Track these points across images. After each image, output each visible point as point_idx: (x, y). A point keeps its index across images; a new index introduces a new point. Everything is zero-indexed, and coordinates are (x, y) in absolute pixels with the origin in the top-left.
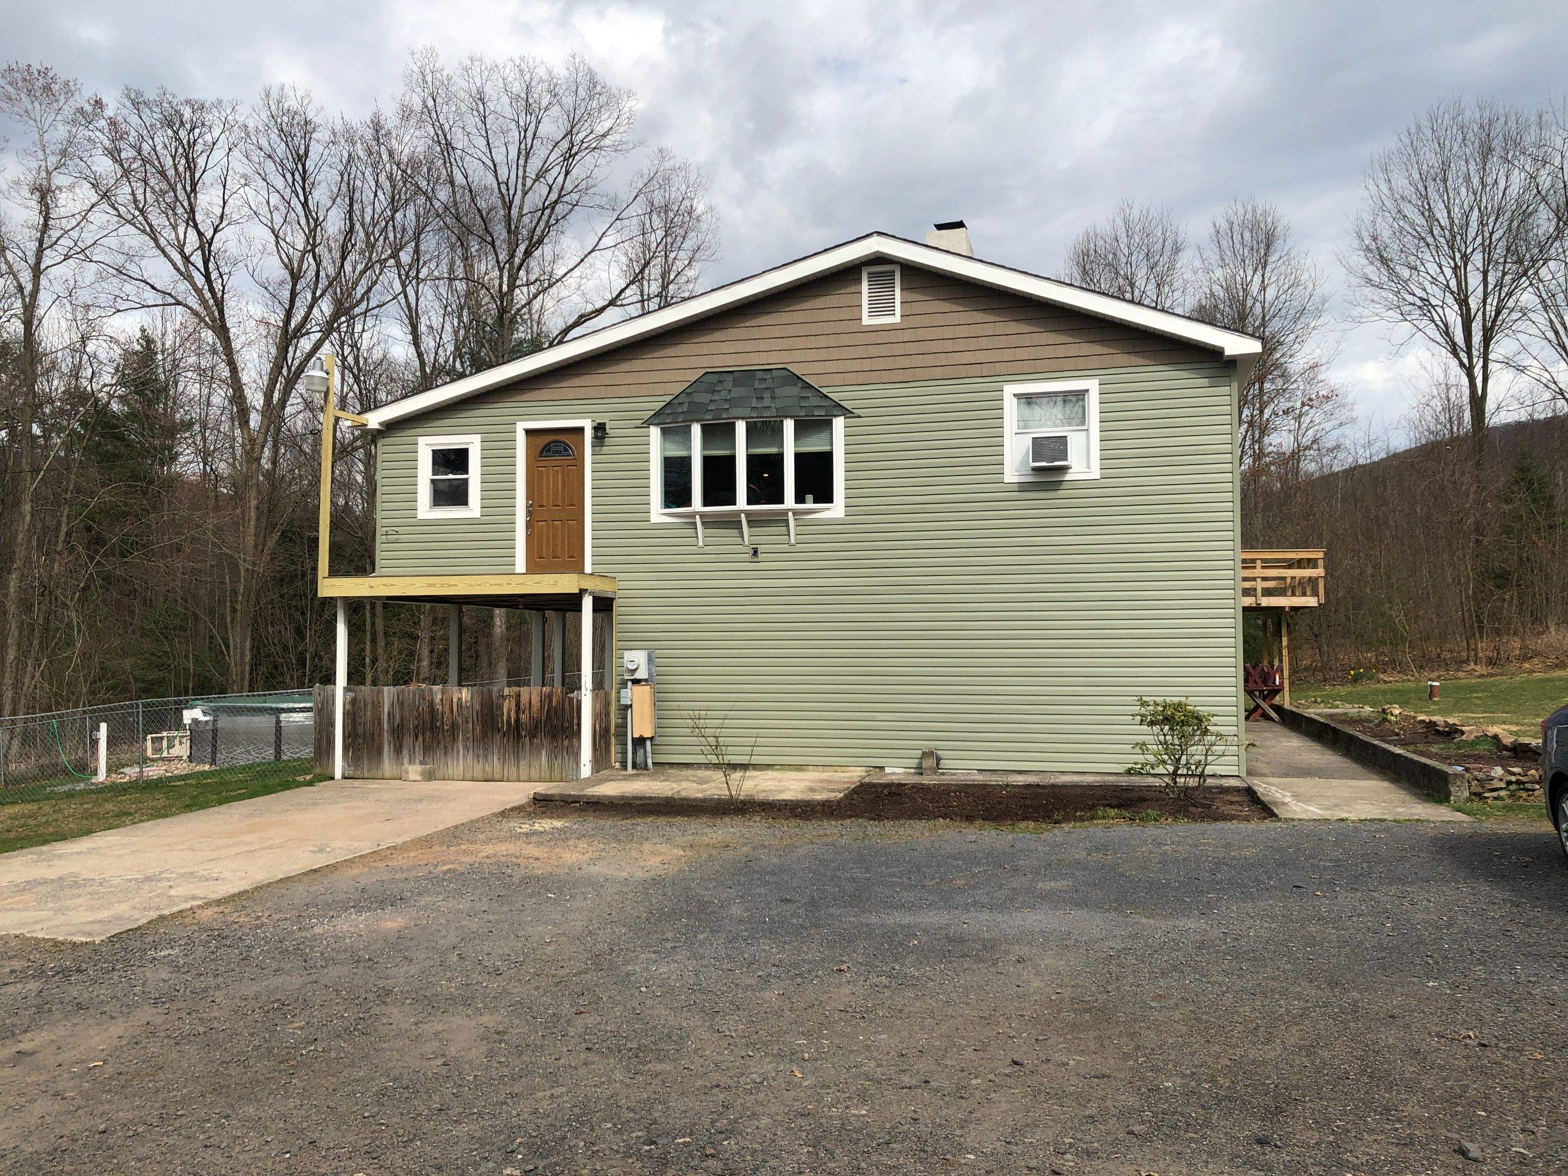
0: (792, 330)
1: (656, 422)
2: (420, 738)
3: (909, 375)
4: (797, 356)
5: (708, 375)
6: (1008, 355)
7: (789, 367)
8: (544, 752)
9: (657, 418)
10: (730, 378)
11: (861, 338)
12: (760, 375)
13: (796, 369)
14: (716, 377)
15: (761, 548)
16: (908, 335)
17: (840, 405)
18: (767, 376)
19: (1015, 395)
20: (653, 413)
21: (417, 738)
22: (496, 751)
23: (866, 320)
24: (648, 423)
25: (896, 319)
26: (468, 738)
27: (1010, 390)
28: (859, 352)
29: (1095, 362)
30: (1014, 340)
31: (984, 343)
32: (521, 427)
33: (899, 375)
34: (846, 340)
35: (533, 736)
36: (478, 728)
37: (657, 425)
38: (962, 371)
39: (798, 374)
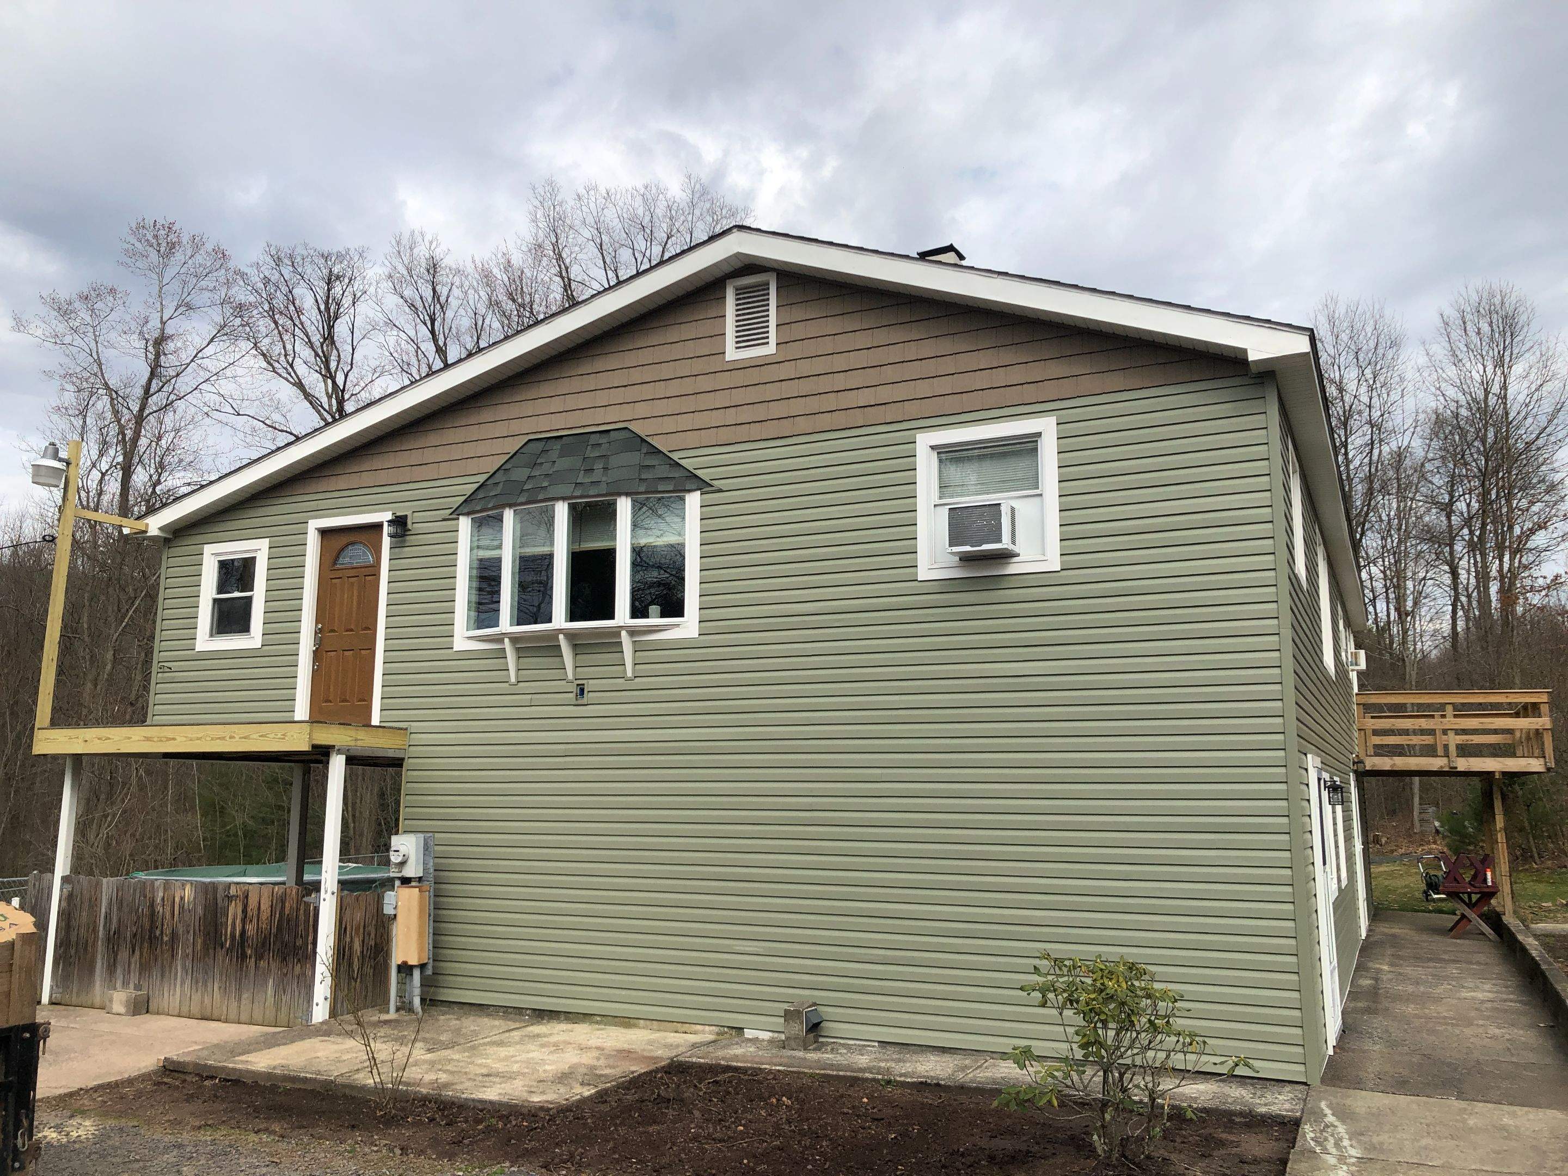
0: (636, 376)
1: (466, 511)
2: (137, 953)
3: (786, 427)
4: (642, 410)
5: (530, 445)
6: (923, 389)
7: (632, 426)
8: (271, 981)
9: (467, 506)
10: (557, 446)
11: (724, 380)
12: (594, 439)
13: (638, 428)
14: (540, 445)
15: (590, 685)
16: (786, 371)
17: (696, 476)
18: (603, 440)
19: (932, 448)
20: (463, 498)
21: (133, 952)
22: (217, 976)
23: (732, 353)
24: (457, 513)
25: (771, 349)
26: (187, 956)
27: (925, 441)
28: (720, 400)
29: (1051, 390)
30: (930, 367)
31: (890, 373)
32: (314, 525)
33: (772, 429)
34: (704, 383)
35: (259, 957)
36: (199, 941)
37: (468, 514)
38: (858, 417)
39: (642, 434)
